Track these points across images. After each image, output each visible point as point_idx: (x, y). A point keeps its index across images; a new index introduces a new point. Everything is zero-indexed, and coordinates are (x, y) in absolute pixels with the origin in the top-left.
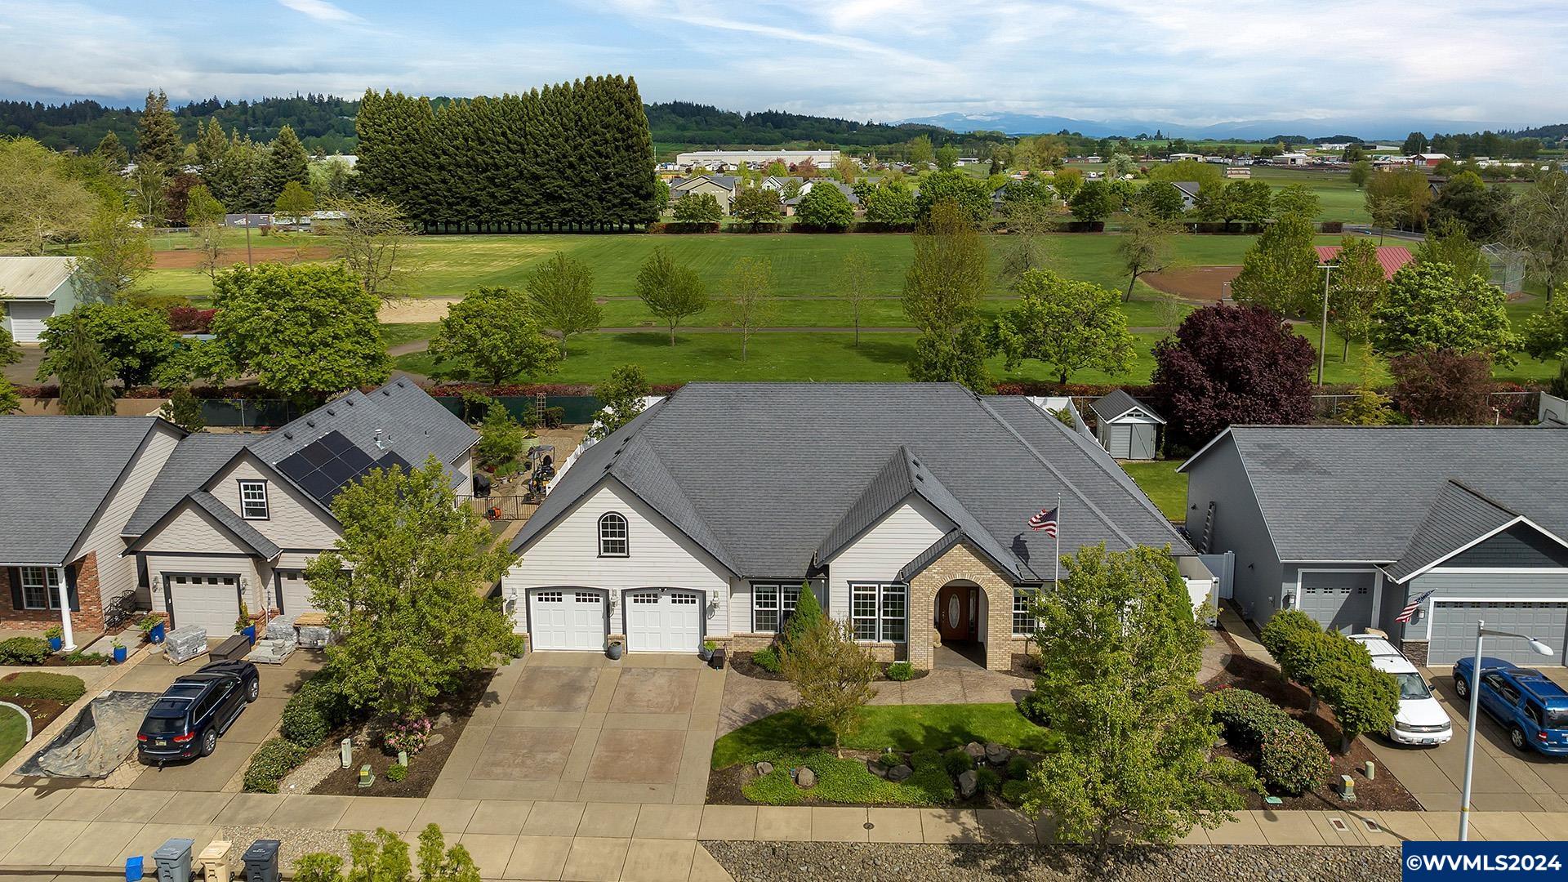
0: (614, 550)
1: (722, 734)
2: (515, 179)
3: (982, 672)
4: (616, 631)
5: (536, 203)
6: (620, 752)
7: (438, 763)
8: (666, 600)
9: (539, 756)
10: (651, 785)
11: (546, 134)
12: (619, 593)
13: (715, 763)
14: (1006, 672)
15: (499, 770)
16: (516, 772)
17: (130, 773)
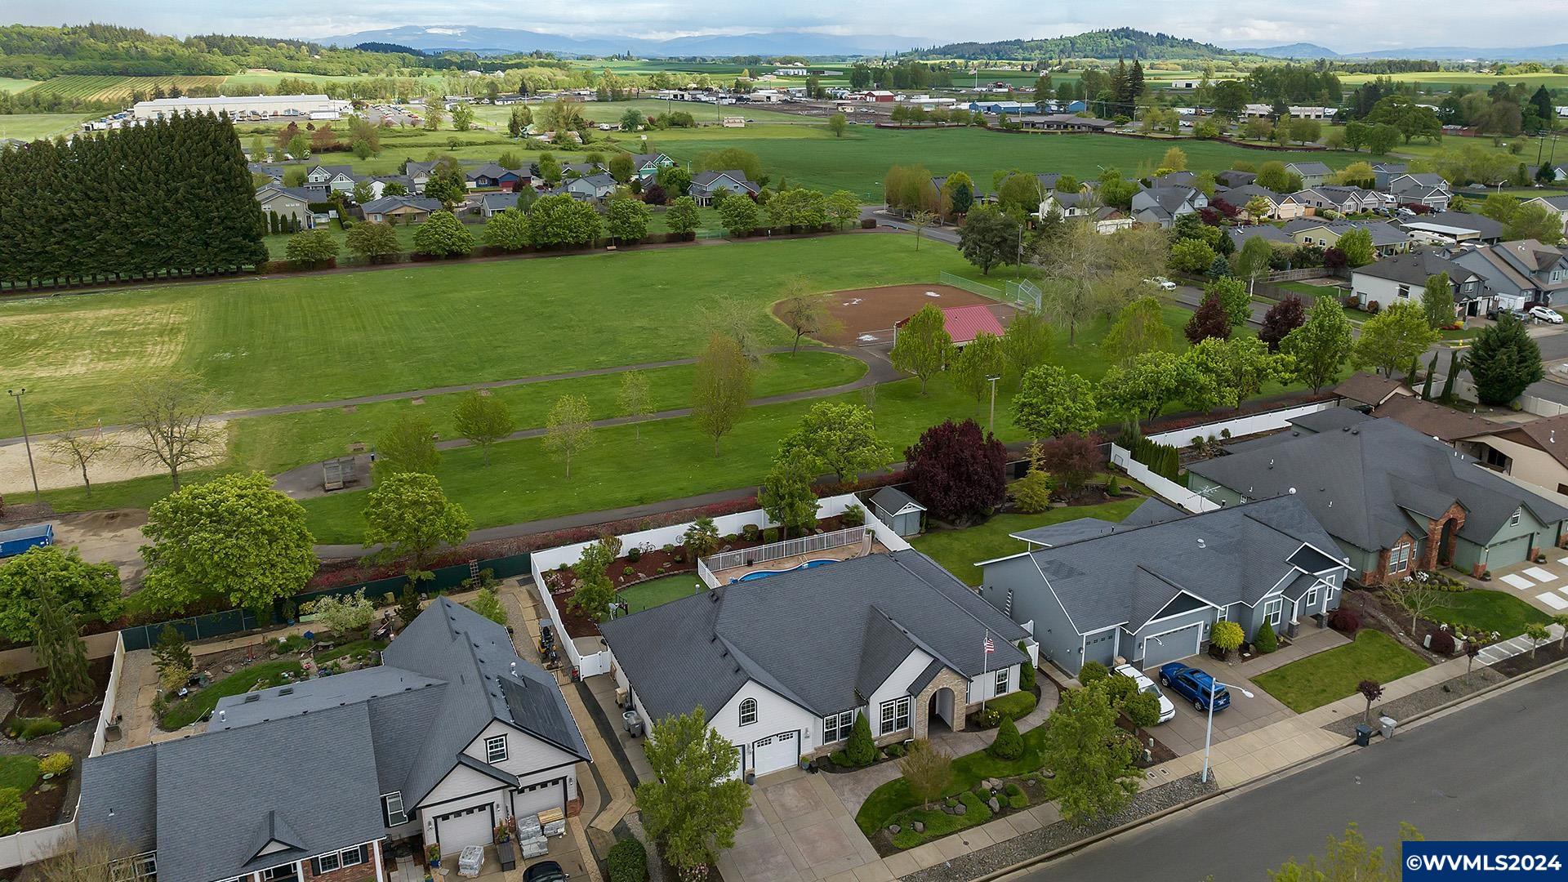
0: (748, 720)
1: (855, 814)
2: (100, 230)
3: (952, 735)
4: (749, 767)
5: (129, 254)
6: (814, 843)
8: (775, 740)
10: (847, 858)
11: (134, 179)
12: (751, 745)
13: (866, 834)
14: (963, 731)
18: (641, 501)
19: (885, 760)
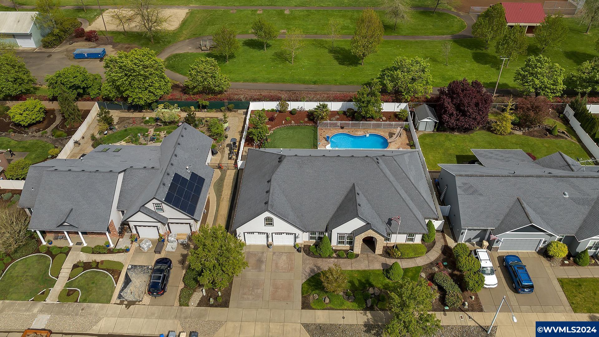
0: (269, 225)
1: (304, 281)
3: (374, 255)
4: (270, 240)
6: (277, 289)
7: (229, 294)
8: (284, 234)
9: (256, 291)
10: (287, 302)
12: (271, 234)
13: (302, 294)
14: (380, 256)
15: (245, 296)
16: (250, 297)
17: (147, 299)
18: (315, 83)
19: (334, 257)
